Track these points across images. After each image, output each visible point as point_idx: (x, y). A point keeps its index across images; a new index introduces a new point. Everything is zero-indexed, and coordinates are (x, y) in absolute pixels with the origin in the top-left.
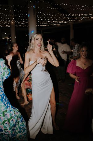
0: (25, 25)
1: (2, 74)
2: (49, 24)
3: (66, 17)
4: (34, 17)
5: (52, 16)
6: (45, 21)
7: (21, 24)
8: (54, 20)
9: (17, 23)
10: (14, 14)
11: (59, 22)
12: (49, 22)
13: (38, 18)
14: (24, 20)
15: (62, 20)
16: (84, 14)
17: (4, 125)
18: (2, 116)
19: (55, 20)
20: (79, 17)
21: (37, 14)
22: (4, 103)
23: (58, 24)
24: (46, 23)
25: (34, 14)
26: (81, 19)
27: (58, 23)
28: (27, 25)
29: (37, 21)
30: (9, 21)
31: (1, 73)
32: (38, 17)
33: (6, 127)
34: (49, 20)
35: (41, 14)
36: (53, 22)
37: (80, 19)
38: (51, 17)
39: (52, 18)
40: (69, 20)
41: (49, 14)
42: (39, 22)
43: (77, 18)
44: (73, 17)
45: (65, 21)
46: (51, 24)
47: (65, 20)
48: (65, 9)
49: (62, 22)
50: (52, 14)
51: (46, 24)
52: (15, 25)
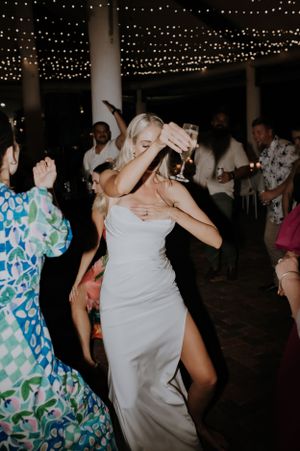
0: (76, 71)
1: (47, 239)
2: (167, 68)
3: (230, 41)
4: (112, 41)
5: (177, 39)
6: (151, 56)
7: (61, 71)
8: (184, 54)
9: (49, 67)
10: (36, 34)
11: (203, 60)
12: (167, 61)
13: (126, 47)
14: (74, 55)
15: (217, 53)
16: (295, 31)
17: (16, 422)
18: (18, 395)
19: (191, 53)
20: (278, 40)
21: (122, 31)
22: (33, 349)
23: (201, 65)
24: (154, 63)
25: (111, 33)
26: (285, 47)
27: (198, 65)
28: (84, 73)
29: (123, 55)
30: (17, 59)
31: (45, 235)
32: (126, 42)
33: (22, 431)
34: (168, 54)
35: (136, 31)
36: (183, 61)
37: (280, 48)
38: (175, 40)
39: (177, 47)
40: (240, 51)
41: (165, 31)
42: (129, 62)
43: (268, 44)
44: (256, 40)
45: (226, 55)
46: (173, 67)
47: (225, 51)
48: (226, 12)
49: (214, 60)
50: (176, 32)
51: (157, 69)
52: (41, 72)
